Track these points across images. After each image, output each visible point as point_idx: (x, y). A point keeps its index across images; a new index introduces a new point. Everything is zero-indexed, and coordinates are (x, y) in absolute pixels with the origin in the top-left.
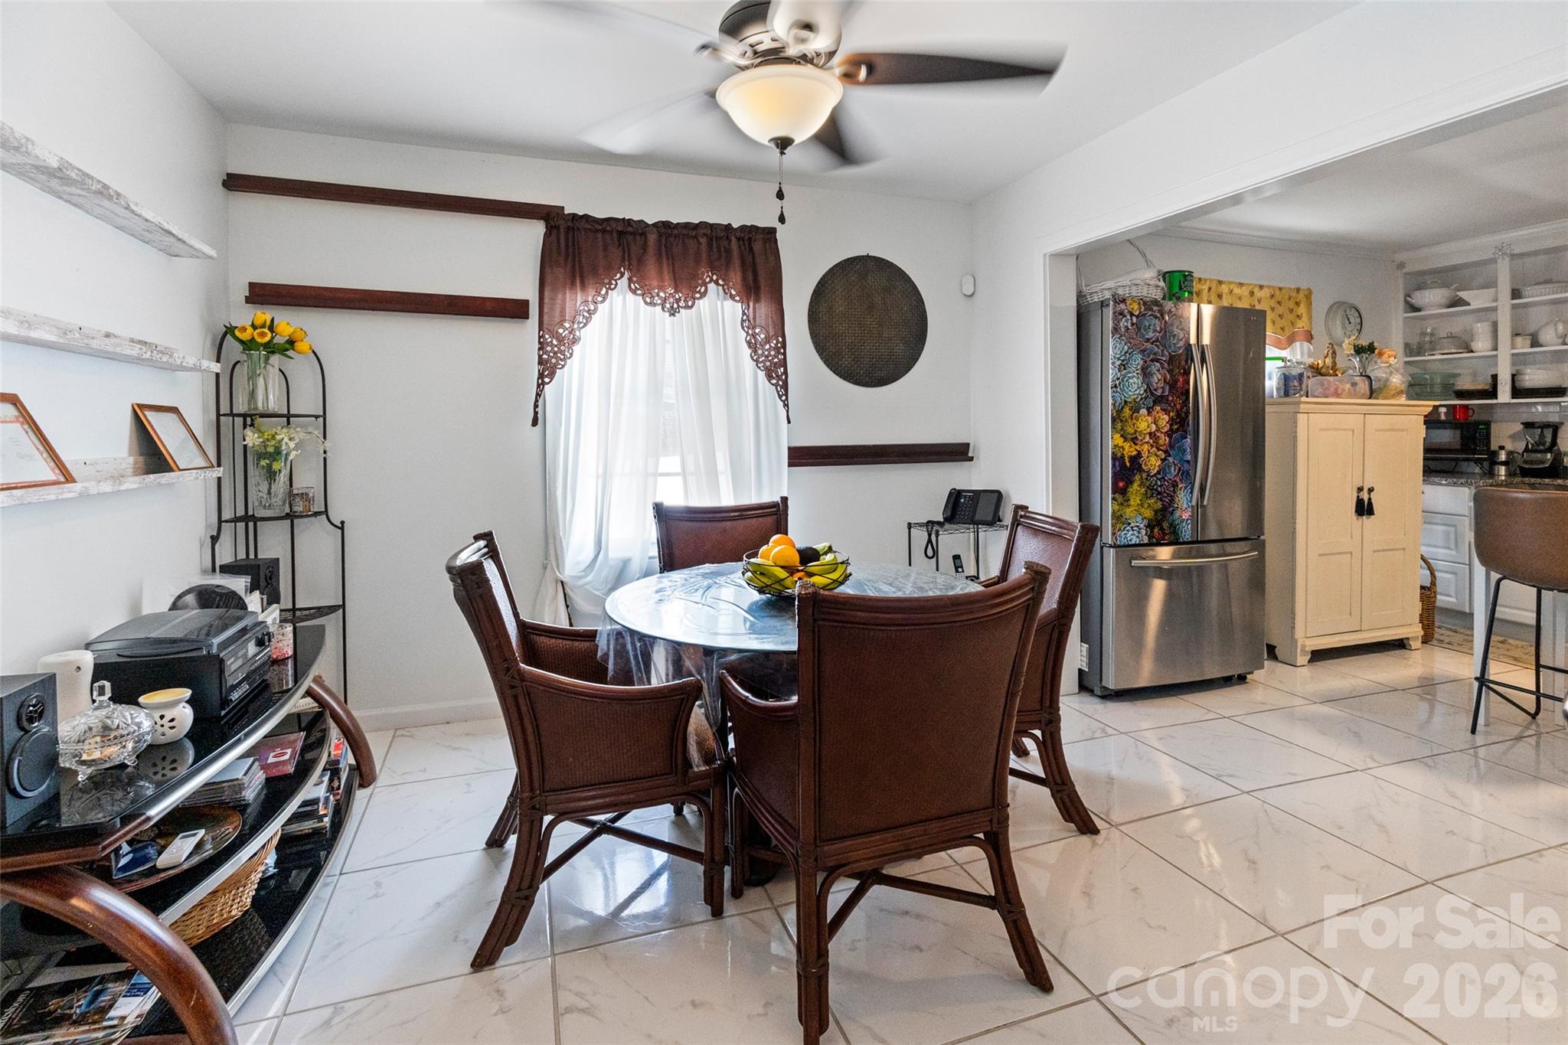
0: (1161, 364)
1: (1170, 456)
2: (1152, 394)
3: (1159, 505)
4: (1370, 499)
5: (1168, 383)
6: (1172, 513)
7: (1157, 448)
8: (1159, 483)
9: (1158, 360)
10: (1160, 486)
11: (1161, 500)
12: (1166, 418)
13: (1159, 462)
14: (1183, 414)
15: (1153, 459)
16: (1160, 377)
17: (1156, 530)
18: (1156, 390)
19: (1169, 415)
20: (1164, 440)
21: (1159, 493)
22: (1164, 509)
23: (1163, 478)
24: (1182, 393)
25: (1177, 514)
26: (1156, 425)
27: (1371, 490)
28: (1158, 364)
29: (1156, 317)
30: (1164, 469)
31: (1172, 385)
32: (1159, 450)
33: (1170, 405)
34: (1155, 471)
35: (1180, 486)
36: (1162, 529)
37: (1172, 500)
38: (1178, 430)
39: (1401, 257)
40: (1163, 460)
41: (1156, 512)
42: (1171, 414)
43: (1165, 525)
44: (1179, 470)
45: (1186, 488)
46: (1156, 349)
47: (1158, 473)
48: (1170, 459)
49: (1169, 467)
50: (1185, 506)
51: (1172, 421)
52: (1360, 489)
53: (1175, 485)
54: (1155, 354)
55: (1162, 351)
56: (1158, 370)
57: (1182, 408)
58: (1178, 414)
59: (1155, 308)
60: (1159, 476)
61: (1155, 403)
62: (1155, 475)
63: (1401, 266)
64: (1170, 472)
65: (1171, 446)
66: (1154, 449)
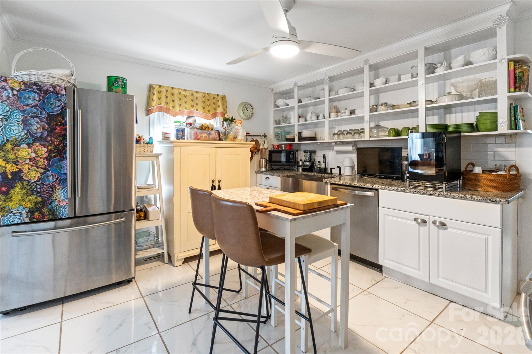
0: (40, 119)
1: (49, 171)
2: (32, 136)
3: (39, 199)
4: (219, 185)
5: (46, 130)
6: (51, 203)
7: (36, 167)
8: (39, 187)
9: (37, 117)
10: (40, 188)
11: (40, 196)
12: (46, 150)
13: (39, 175)
14: (60, 148)
15: (33, 174)
16: (39, 126)
17: (36, 214)
18: (35, 134)
19: (48, 148)
20: (42, 162)
21: (38, 192)
22: (43, 202)
23: (42, 183)
24: (60, 136)
25: (55, 203)
26: (36, 154)
27: (219, 181)
28: (38, 120)
29: (35, 92)
30: (43, 179)
31: (51, 131)
32: (38, 168)
33: (48, 142)
34: (36, 180)
35: (57, 188)
36: (42, 213)
37: (51, 196)
38: (54, 157)
39: (272, 86)
40: (42, 174)
41: (36, 203)
42: (50, 147)
43: (45, 210)
44: (57, 179)
45: (62, 189)
46: (35, 110)
47: (38, 180)
48: (49, 173)
49: (48, 177)
50: (62, 198)
51: (50, 152)
52: (213, 181)
53: (53, 187)
54: (35, 113)
55: (41, 112)
56: (38, 123)
57: (59, 145)
58: (56, 147)
59: (34, 87)
60: (39, 183)
61: (35, 141)
62: (35, 182)
63: (272, 90)
64: (49, 180)
65: (49, 165)
66: (35, 167)
